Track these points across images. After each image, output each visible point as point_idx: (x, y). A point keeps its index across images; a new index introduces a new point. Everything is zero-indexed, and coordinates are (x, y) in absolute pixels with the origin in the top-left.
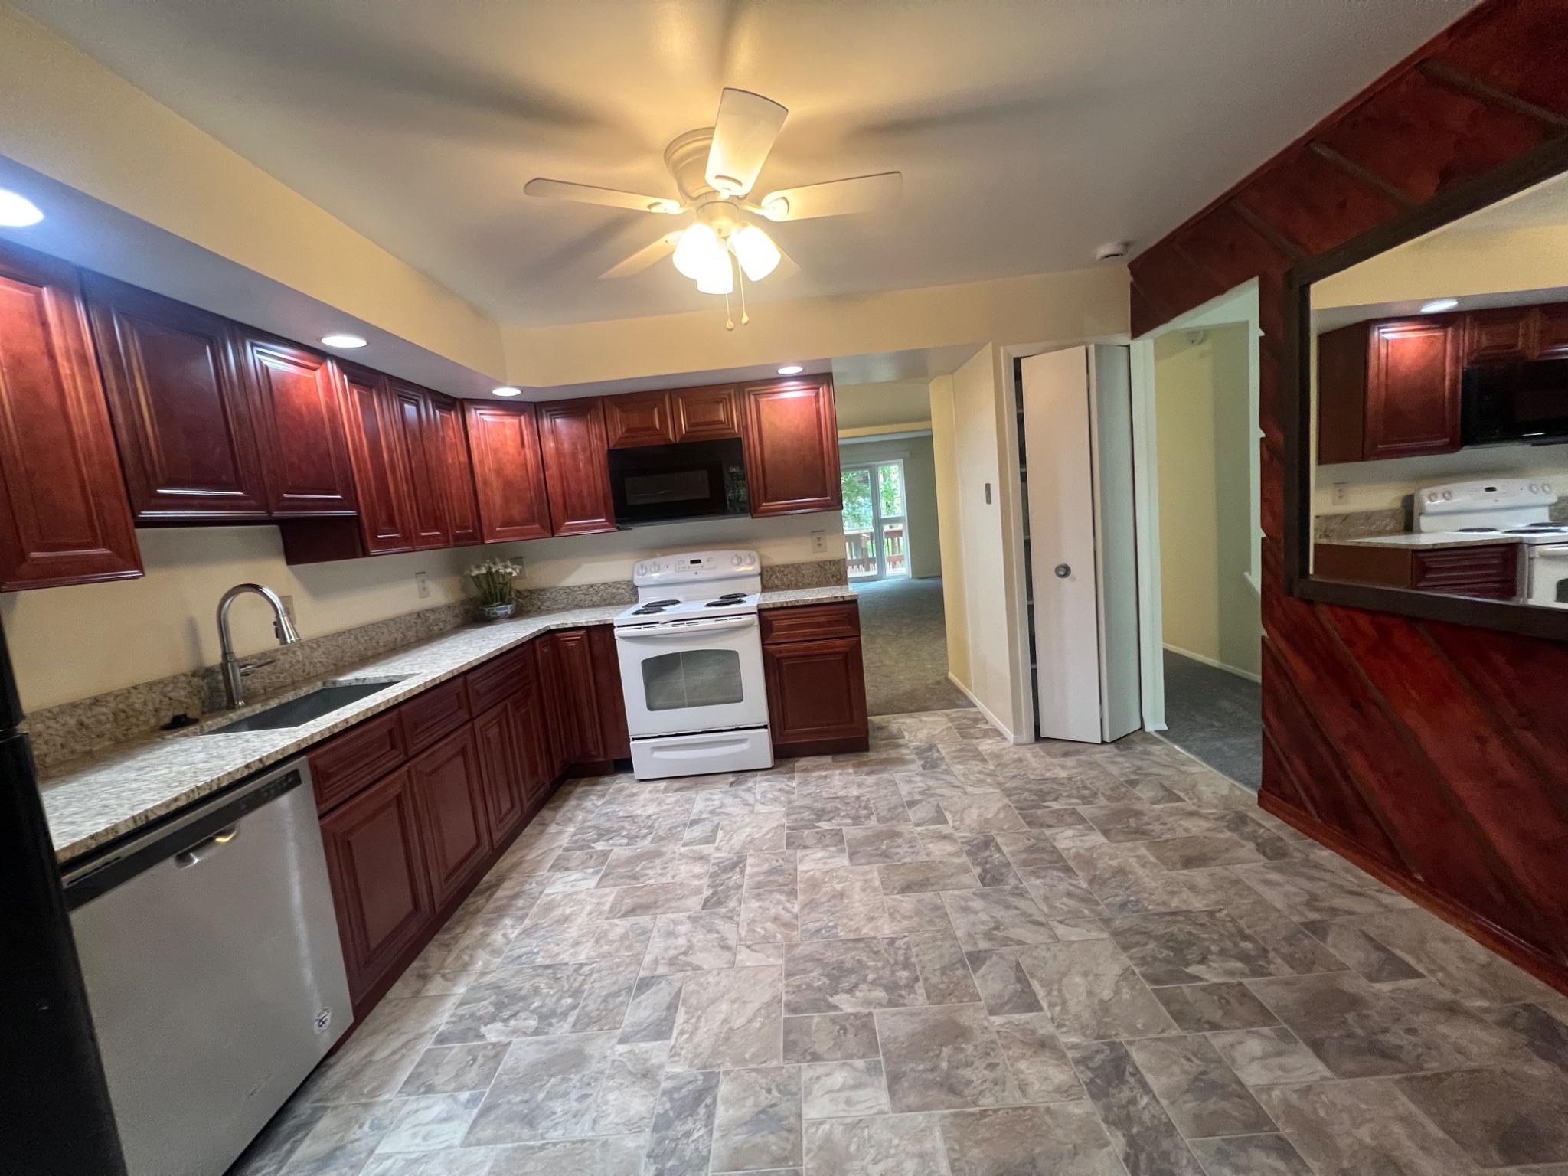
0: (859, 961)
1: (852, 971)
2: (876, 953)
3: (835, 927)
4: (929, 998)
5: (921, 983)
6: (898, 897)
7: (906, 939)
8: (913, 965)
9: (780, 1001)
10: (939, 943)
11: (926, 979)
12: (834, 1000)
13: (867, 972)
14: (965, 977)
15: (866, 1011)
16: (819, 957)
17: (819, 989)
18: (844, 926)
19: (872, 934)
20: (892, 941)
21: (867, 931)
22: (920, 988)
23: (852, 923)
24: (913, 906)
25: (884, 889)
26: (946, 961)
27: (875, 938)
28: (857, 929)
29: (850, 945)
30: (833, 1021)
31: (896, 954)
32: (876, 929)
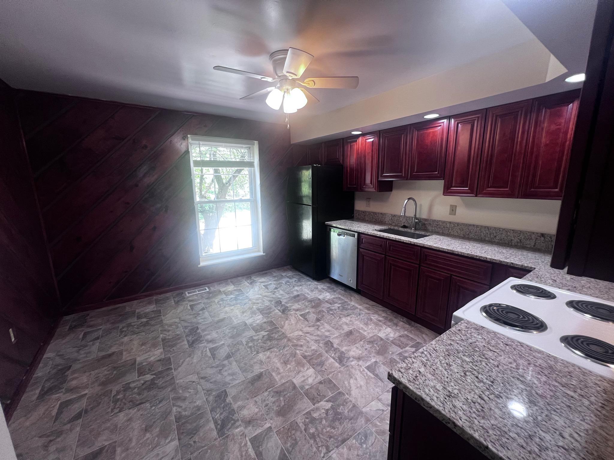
0: (265, 344)
1: (266, 340)
2: (261, 347)
3: (280, 351)
4: (242, 341)
5: (245, 344)
6: (262, 370)
7: (253, 355)
8: (248, 348)
9: (281, 328)
10: (241, 357)
11: (243, 345)
12: (267, 333)
13: (261, 342)
14: (232, 350)
15: (257, 333)
16: (278, 341)
17: (273, 333)
18: (277, 352)
19: (266, 353)
20: (258, 353)
21: (268, 353)
22: (245, 343)
23: (275, 354)
24: (255, 368)
25: (269, 372)
26: (238, 352)
27: (264, 352)
28: (272, 352)
29: (271, 347)
30: (265, 329)
31: (255, 349)
32: (265, 355)
